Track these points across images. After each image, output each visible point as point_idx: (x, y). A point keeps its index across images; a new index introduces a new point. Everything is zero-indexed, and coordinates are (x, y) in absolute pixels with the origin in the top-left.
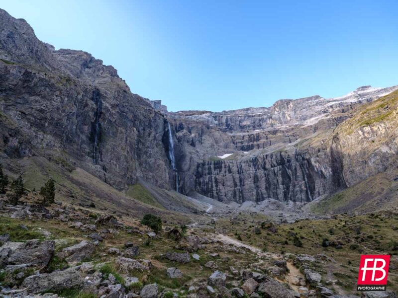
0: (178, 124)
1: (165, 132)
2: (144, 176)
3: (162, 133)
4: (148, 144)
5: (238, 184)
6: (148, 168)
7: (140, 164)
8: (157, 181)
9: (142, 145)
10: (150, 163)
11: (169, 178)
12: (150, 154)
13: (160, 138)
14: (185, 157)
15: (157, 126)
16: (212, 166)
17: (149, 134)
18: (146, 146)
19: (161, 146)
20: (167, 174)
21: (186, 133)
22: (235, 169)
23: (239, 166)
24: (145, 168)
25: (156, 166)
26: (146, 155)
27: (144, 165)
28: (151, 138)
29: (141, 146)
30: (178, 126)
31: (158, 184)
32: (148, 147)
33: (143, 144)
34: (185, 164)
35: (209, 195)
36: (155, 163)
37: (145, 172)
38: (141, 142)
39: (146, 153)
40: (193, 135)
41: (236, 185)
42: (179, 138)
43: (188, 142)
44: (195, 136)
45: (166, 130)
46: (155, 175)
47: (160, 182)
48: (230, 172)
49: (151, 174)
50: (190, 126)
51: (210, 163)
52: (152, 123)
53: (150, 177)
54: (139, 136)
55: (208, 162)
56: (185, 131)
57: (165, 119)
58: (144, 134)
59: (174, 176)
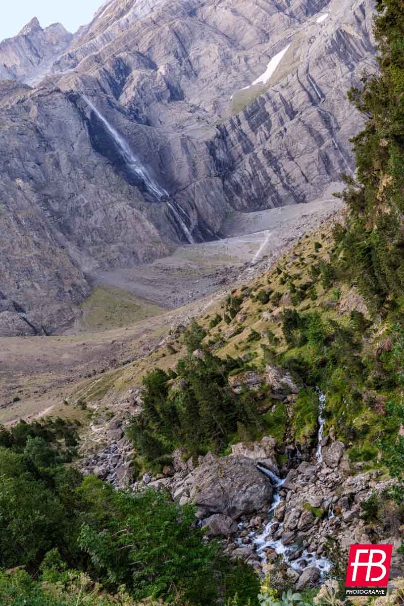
0: (108, 66)
1: (88, 124)
2: (101, 264)
3: (85, 132)
4: (67, 189)
5: (324, 132)
6: (99, 240)
7: (80, 244)
8: (134, 253)
9: (59, 201)
10: (98, 226)
11: (158, 227)
12: (87, 206)
13: (87, 147)
14: (170, 150)
15: (62, 127)
16: (245, 126)
17: (57, 164)
18: (67, 196)
19: (100, 167)
20: (147, 223)
21: (142, 78)
22: (300, 100)
23: (306, 83)
24: (94, 243)
25: (113, 224)
26: (80, 215)
27: (88, 239)
28: (65, 171)
29: (56, 206)
30: (112, 73)
31: (140, 256)
32: (72, 195)
33: (59, 198)
34: (180, 167)
35: (270, 202)
36: (107, 219)
37: (99, 251)
38: (51, 198)
39: (75, 211)
40: (162, 70)
41: (320, 140)
42: (131, 108)
43: (159, 98)
44: (170, 68)
45: (88, 115)
46: (121, 244)
47: (141, 252)
48: (292, 113)
49: (113, 247)
50: (143, 48)
51: (235, 121)
52: (46, 132)
53: (114, 256)
54: (37, 189)
55: (231, 121)
56: (136, 73)
57: (67, 93)
58: (46, 172)
59: (166, 214)
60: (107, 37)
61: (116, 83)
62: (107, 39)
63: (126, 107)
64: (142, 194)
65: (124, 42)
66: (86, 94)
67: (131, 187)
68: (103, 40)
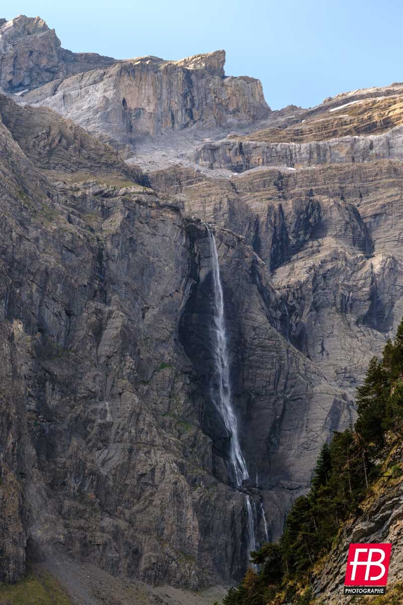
0: (289, 207)
1: (194, 288)
2: (70, 539)
3: (181, 300)
4: (89, 382)
6: (91, 495)
7: (55, 485)
8: (136, 552)
9: (63, 393)
10: (104, 472)
11: (206, 530)
12: (106, 426)
13: (168, 326)
14: (306, 409)
15: (145, 271)
17: (98, 331)
18: (82, 392)
20: (189, 514)
21: (335, 257)
24: (80, 496)
25: (131, 481)
26: (85, 436)
27: (73, 484)
28: (105, 349)
29: (53, 400)
30: (291, 220)
31: (143, 565)
32: (92, 396)
33: (67, 387)
34: (306, 447)
36: (125, 468)
37: (80, 514)
38: (53, 379)
39: (81, 425)
42: (284, 299)
43: (346, 307)
44: (393, 267)
45: (202, 274)
46: (123, 524)
47: (149, 556)
49: (107, 522)
50: (366, 209)
52: (113, 266)
53: (100, 538)
54: (42, 353)
56: (329, 243)
57: (189, 220)
58: (72, 333)
59: (233, 515)
60: (320, 154)
61: (288, 240)
62: (319, 154)
63: (278, 292)
64: (213, 457)
65: (342, 180)
66: (221, 238)
67: (202, 435)
68: (311, 153)
